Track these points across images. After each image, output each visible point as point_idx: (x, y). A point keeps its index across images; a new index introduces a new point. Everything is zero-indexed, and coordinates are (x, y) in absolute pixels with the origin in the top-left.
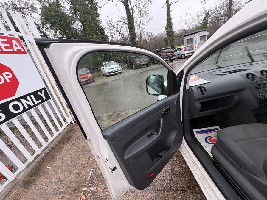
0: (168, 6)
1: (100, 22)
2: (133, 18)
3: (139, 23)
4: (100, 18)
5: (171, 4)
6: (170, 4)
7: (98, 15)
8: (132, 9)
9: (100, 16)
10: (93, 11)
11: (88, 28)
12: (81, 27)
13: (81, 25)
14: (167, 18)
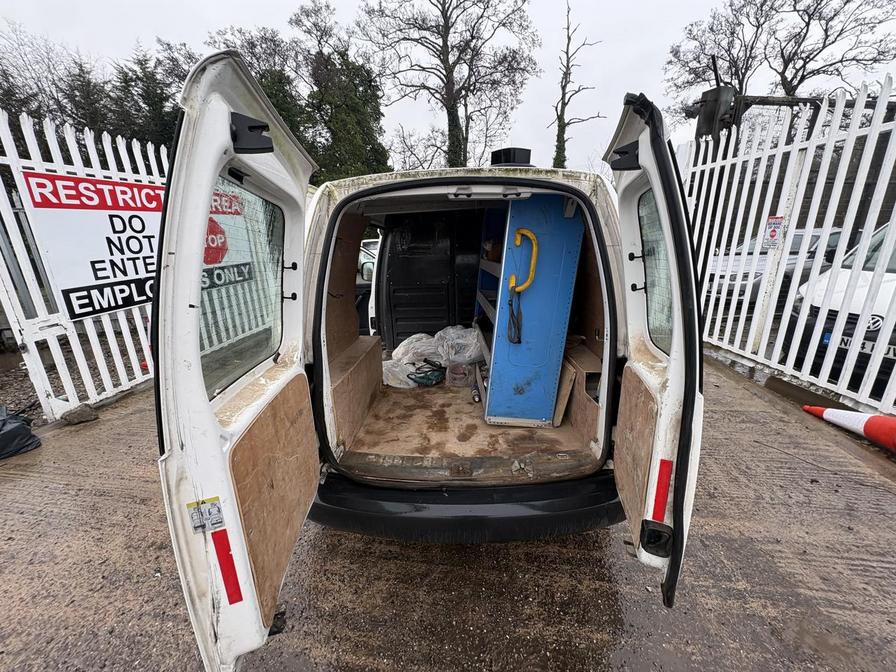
0: (562, 127)
1: (381, 131)
2: (467, 139)
3: (479, 155)
4: (383, 121)
5: (568, 124)
6: (566, 121)
7: (378, 115)
8: (469, 118)
9: (382, 118)
10: (366, 103)
11: (344, 146)
12: (327, 140)
13: (328, 135)
14: (555, 154)
